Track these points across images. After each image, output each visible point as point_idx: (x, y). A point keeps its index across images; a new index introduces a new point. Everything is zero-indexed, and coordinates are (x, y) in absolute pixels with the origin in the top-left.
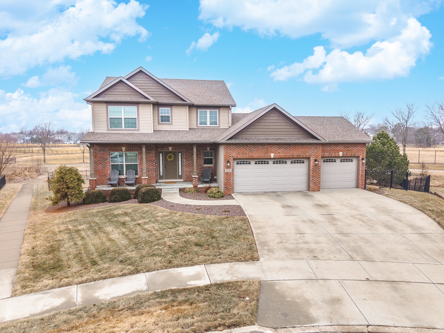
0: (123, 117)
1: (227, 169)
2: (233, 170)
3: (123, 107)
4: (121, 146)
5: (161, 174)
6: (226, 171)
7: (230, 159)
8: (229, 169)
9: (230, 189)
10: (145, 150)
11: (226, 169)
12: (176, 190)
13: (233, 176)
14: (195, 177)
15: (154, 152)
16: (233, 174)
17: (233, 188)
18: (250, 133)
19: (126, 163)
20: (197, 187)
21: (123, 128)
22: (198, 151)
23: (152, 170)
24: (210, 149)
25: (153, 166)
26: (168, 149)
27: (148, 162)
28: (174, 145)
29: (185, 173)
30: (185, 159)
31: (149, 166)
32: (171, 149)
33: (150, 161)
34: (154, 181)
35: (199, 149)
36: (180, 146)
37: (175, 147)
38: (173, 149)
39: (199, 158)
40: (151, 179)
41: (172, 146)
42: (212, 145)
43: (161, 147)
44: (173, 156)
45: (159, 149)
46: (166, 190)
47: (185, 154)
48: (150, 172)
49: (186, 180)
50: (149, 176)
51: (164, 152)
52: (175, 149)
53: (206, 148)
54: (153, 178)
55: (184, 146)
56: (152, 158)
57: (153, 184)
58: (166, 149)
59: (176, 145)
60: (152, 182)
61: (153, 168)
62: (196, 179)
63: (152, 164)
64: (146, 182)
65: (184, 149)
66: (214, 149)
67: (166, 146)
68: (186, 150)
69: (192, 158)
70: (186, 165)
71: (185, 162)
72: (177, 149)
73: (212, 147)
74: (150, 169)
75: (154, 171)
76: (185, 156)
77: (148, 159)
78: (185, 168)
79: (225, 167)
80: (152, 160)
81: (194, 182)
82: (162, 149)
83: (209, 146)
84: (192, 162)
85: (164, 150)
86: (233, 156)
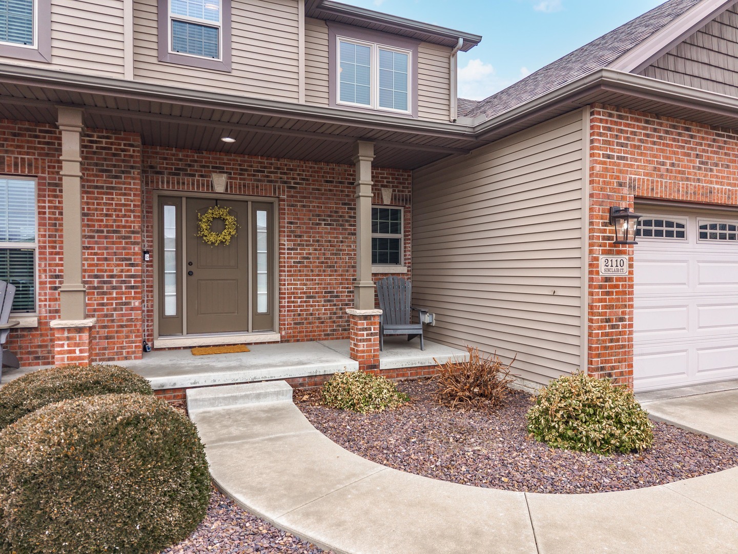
1: (610, 258)
2: (631, 265)
5: (170, 309)
6: (603, 271)
7: (622, 197)
8: (619, 258)
9: (622, 375)
10: (77, 148)
11: (602, 259)
12: (278, 394)
13: (632, 300)
14: (366, 317)
15: (135, 185)
16: (632, 287)
17: (630, 369)
18: (695, 69)
20: (376, 366)
22: (345, 204)
23: (124, 282)
24: (392, 199)
25: (130, 259)
26: (208, 186)
27: (99, 237)
28: (237, 169)
29: (286, 304)
30: (286, 238)
31: (106, 259)
32: (224, 184)
33: (108, 232)
34: (133, 342)
35: (348, 196)
36: (268, 176)
37: (244, 179)
38: (231, 187)
39: (349, 234)
40: (117, 332)
41: (226, 173)
42: (400, 183)
43: (170, 174)
44: (230, 219)
45: (163, 183)
46: (215, 399)
47: (286, 216)
48: (111, 294)
49: (290, 337)
50: (106, 316)
51: (187, 198)
52: (240, 188)
53: (378, 194)
54: (126, 326)
55: (285, 176)
56: (125, 216)
57: (126, 358)
58: (198, 185)
59: (246, 170)
60: (122, 348)
61: (128, 271)
62: (375, 323)
63: (124, 248)
64: (81, 351)
65: (284, 191)
66: (406, 200)
67: (196, 171)
68: (292, 196)
69: (321, 233)
70: (291, 267)
71: (288, 249)
72: (253, 186)
73: (403, 191)
74: (112, 277)
75: (132, 287)
76: (286, 225)
77: (102, 221)
78: (286, 278)
79: (600, 246)
80: (124, 227)
81: (364, 340)
82: (178, 183)
83: (391, 185)
84: (320, 250)
85: (190, 188)
86: (635, 180)
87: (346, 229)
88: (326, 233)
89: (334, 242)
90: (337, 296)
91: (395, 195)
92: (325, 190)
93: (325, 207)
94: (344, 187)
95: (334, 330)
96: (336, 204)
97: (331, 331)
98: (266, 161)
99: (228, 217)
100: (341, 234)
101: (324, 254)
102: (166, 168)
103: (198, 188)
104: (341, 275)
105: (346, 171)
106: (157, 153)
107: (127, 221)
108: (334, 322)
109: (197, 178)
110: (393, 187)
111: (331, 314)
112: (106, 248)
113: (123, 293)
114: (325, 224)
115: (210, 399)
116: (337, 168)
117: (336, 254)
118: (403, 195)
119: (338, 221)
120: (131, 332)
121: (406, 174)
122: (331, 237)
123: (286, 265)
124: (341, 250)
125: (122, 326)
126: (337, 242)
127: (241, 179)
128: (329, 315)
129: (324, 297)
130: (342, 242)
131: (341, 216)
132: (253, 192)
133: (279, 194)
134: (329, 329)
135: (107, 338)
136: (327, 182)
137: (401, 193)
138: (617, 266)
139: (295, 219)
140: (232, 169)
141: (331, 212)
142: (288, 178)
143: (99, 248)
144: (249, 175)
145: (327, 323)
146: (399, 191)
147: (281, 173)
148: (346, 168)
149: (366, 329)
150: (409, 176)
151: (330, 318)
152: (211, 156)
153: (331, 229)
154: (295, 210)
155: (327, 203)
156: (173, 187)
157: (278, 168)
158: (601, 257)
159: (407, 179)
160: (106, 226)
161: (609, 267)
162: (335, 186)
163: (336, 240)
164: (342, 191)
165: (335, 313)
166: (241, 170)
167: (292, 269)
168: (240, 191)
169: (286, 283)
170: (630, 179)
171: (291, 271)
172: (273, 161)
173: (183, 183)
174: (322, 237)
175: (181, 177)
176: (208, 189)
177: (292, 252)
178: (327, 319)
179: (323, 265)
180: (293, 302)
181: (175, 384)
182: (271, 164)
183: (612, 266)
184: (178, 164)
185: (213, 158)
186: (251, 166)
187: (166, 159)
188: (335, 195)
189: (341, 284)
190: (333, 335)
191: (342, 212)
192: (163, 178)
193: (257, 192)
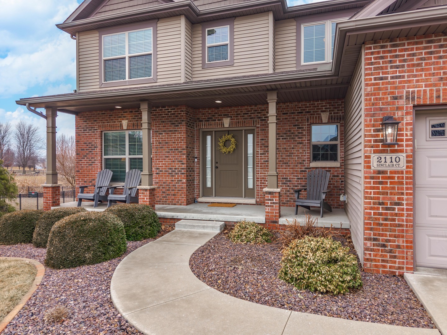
0: (127, 55)
1: (383, 156)
2: (412, 161)
3: (127, 33)
4: (120, 117)
5: (209, 185)
6: (374, 165)
7: (398, 109)
8: (394, 156)
9: (398, 247)
11: (374, 156)
12: (213, 227)
13: (414, 189)
16: (413, 178)
17: (411, 245)
19: (130, 155)
21: (127, 79)
22: (295, 126)
23: (180, 171)
24: (329, 119)
25: (182, 161)
26: (221, 125)
27: (171, 152)
28: (235, 114)
29: (260, 184)
30: (259, 148)
31: (174, 161)
32: (228, 123)
33: (174, 150)
34: (183, 198)
35: (297, 120)
36: (250, 116)
37: (238, 119)
38: (232, 124)
39: (298, 143)
40: (177, 193)
41: (230, 117)
42: (336, 108)
43: (205, 121)
44: (233, 140)
45: (203, 126)
46: (185, 225)
47: (260, 136)
48: (175, 176)
49: (262, 202)
50: (174, 185)
51: (215, 131)
52: (236, 124)
53: (319, 117)
54: (181, 190)
55: (259, 115)
56: (180, 142)
57: (180, 205)
58: (217, 125)
59: (239, 114)
60: (179, 200)
61: (181, 166)
62: (276, 197)
63: (180, 156)
64: (147, 199)
65: (258, 122)
66: (340, 119)
67: (216, 118)
68: (263, 125)
69: (280, 144)
70: (262, 164)
71: (261, 154)
72: (243, 122)
73: (337, 113)
74: (175, 169)
75: (183, 174)
76: (260, 141)
77: (172, 145)
78: (259, 170)
79: (372, 147)
80: (180, 147)
81: (269, 206)
82: (209, 125)
83: (328, 110)
84: (279, 154)
85: (214, 127)
86: (413, 92)
87: (296, 141)
88: (283, 144)
89: (288, 148)
90: (290, 181)
91: (332, 116)
92: (283, 119)
93: (283, 129)
94: (295, 116)
95: (288, 201)
96: (290, 126)
97: (286, 201)
98: (249, 108)
99: (232, 139)
100: (293, 143)
101: (282, 156)
102: (204, 118)
103: (217, 126)
104: (293, 168)
105: (296, 106)
106: (200, 112)
107: (181, 145)
108: (288, 196)
109: (217, 121)
110: (330, 111)
111: (286, 191)
112: (174, 157)
113: (179, 176)
114: (282, 139)
115: (183, 225)
116: (290, 105)
117: (289, 156)
118: (337, 116)
119: (291, 136)
120: (182, 193)
121: (340, 101)
122: (286, 146)
123: (259, 163)
124: (292, 153)
125: (179, 190)
126: (290, 148)
127: (237, 119)
128: (285, 192)
129: (282, 181)
130: (293, 148)
131: (293, 133)
132: (243, 125)
133: (256, 124)
134: (285, 200)
135: (174, 195)
136: (284, 114)
137: (336, 115)
138: (391, 162)
139: (264, 137)
140: (233, 114)
141: (286, 131)
142: (261, 115)
143: (171, 157)
144: (240, 116)
145: (284, 196)
146: (334, 113)
147: (257, 113)
148: (297, 104)
149: (270, 200)
150: (342, 102)
151: (286, 194)
152: (223, 110)
153: (286, 141)
154: (264, 132)
155: (284, 126)
156: (207, 127)
157: (256, 111)
158: (372, 155)
159: (341, 105)
160: (174, 147)
161: (383, 163)
162: (289, 116)
163: (289, 147)
164: (293, 118)
165: (289, 191)
166: (237, 114)
167: (263, 165)
168: (236, 125)
169: (259, 172)
170: (408, 92)
171: (262, 166)
172: (253, 107)
173: (211, 125)
174: (280, 146)
175: (210, 122)
176: (221, 126)
177: (263, 155)
178: (283, 194)
179: (281, 162)
180: (263, 183)
181: (178, 217)
182: (252, 109)
183: (385, 162)
184: (209, 116)
185: (224, 110)
186: (242, 112)
187: (204, 114)
188: (289, 121)
189: (292, 173)
190: (287, 204)
191: (294, 131)
192: (202, 123)
193: (245, 125)
